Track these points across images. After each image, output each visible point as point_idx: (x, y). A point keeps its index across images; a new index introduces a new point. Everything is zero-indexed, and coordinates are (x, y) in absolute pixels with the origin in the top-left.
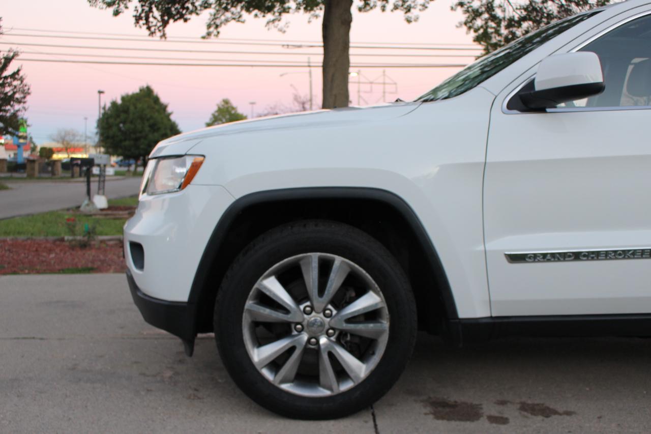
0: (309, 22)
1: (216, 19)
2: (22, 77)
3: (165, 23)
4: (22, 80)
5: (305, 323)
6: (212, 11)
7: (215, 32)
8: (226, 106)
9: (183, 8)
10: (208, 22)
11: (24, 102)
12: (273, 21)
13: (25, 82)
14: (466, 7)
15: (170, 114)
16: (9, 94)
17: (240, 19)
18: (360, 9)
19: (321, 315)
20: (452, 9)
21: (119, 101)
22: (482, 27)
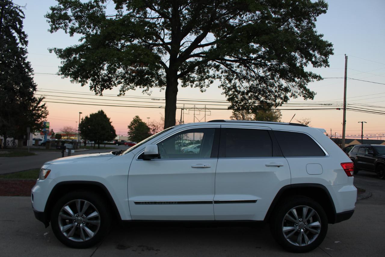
0: (160, 91)
1: (123, 88)
2: (46, 107)
3: (102, 90)
4: (45, 108)
5: (76, 220)
6: (122, 85)
7: (123, 93)
8: (137, 119)
9: (110, 84)
10: (120, 89)
11: (46, 118)
12: (146, 90)
13: (46, 109)
14: (224, 86)
15: (111, 122)
16: (40, 114)
17: (134, 89)
18: (182, 86)
19: (81, 218)
20: (219, 87)
21: (89, 117)
22: (232, 94)
